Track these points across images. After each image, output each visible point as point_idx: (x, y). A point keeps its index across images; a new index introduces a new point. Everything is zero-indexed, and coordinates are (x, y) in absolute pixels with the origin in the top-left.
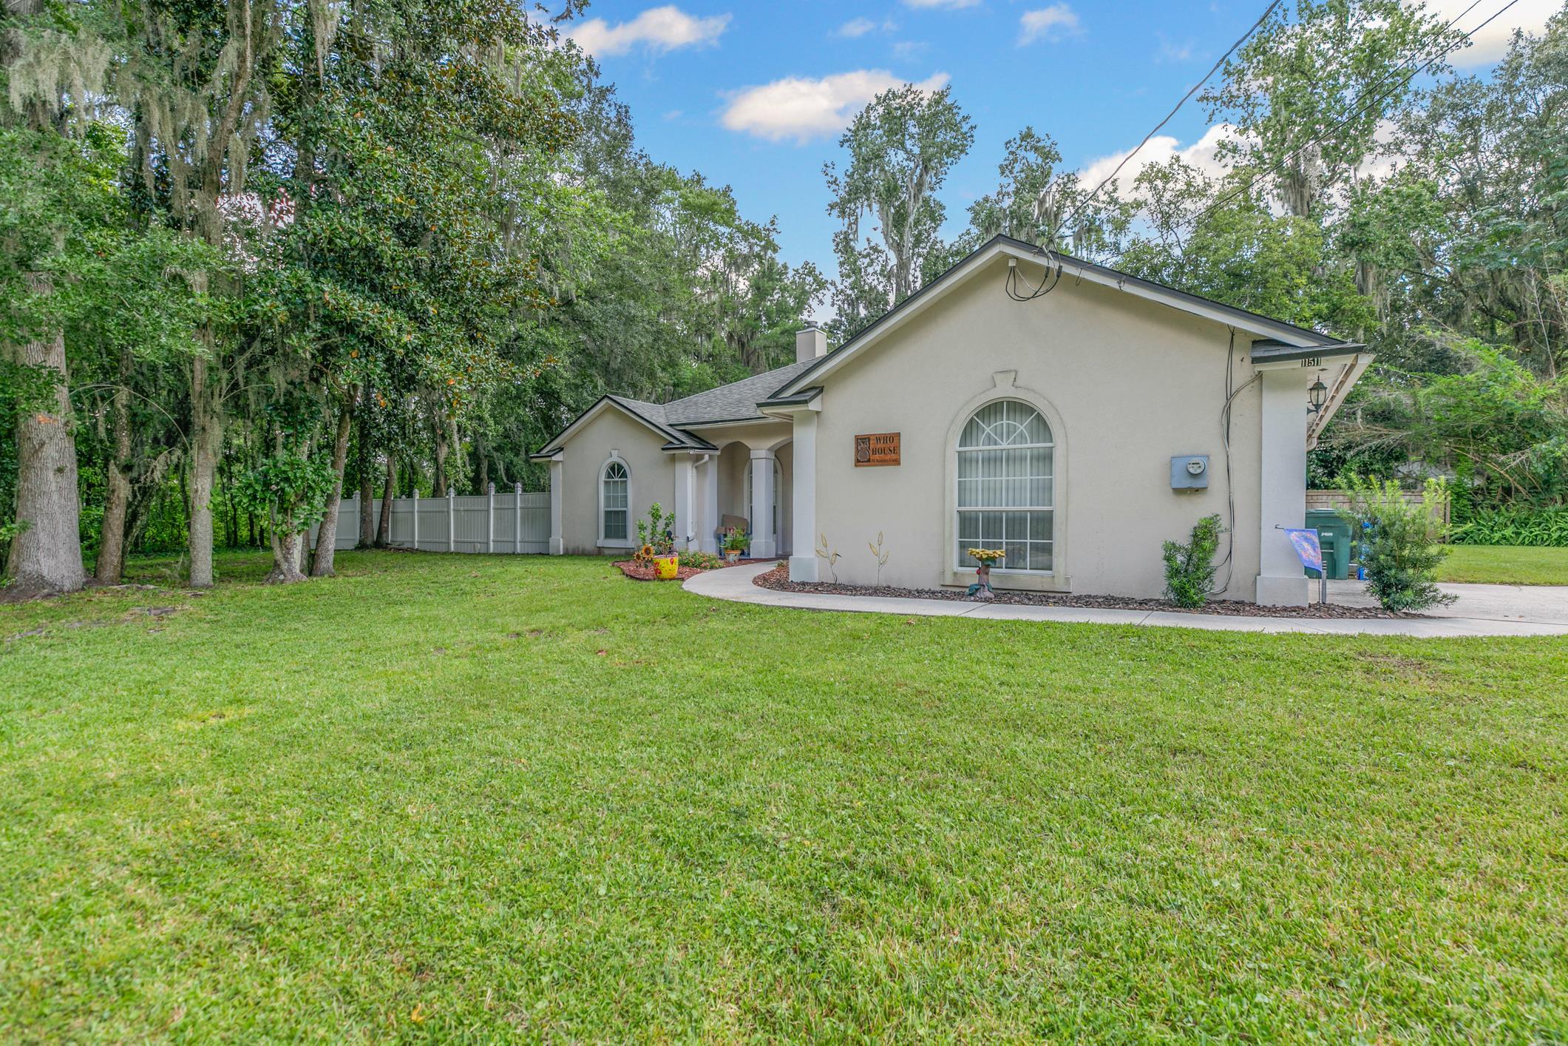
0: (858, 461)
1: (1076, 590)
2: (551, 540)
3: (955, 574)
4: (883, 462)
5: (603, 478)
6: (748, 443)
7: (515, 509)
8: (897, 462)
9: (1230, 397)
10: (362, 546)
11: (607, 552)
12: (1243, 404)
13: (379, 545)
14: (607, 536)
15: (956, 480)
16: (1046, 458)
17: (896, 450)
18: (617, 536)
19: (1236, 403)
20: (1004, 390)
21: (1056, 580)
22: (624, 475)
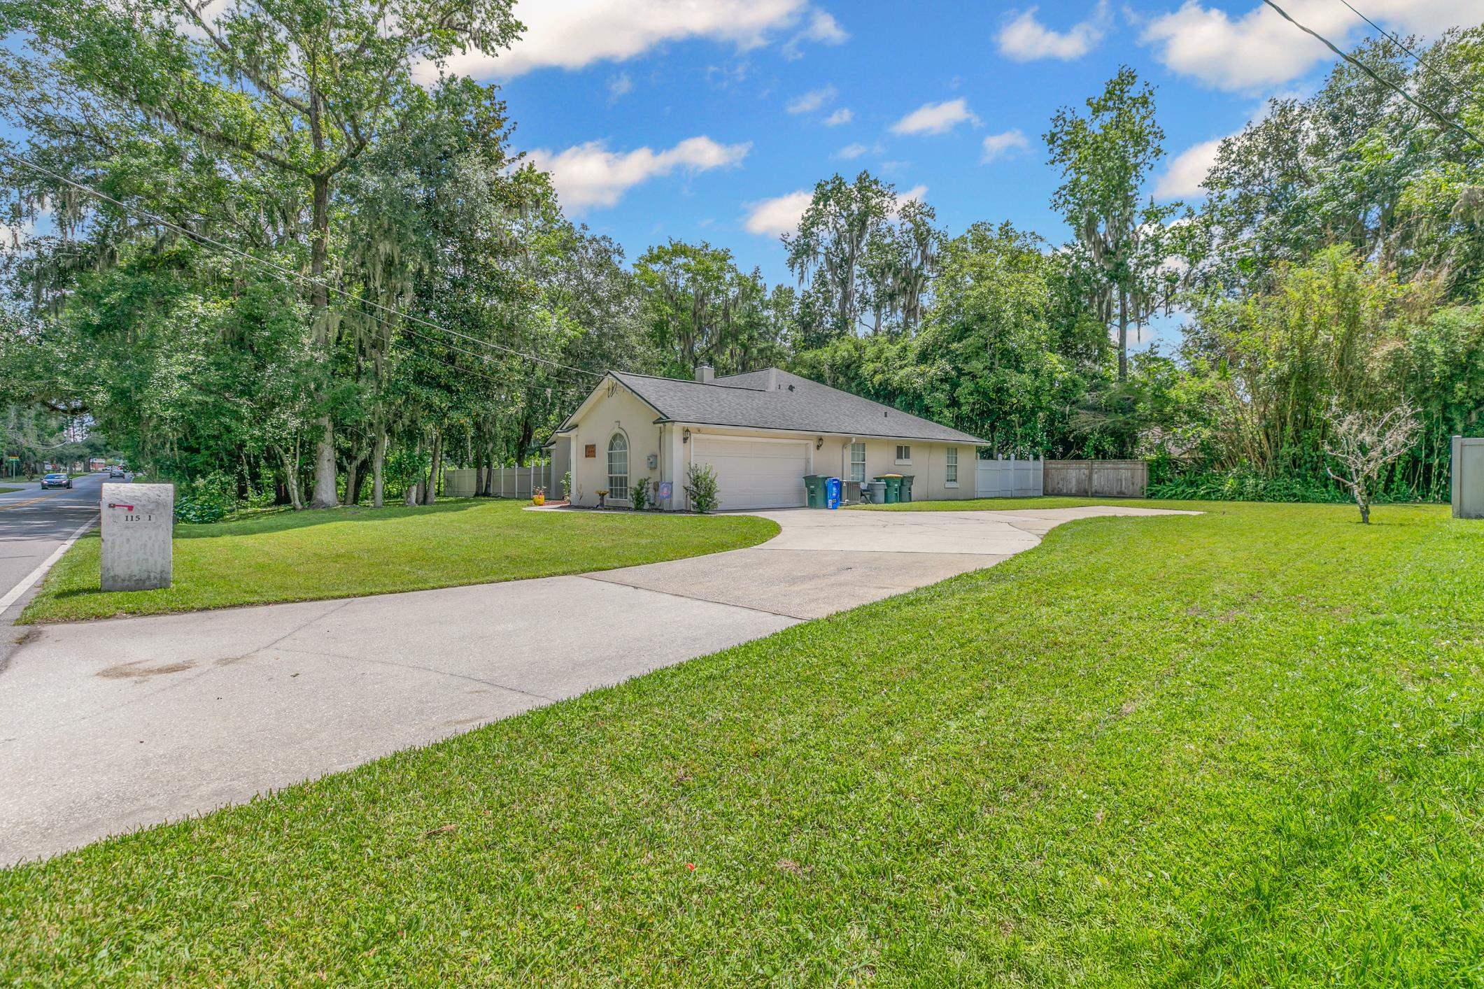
0: (586, 455)
4: (592, 456)
8: (595, 456)
10: (477, 495)
13: (486, 494)
15: (608, 463)
17: (594, 451)
20: (617, 429)
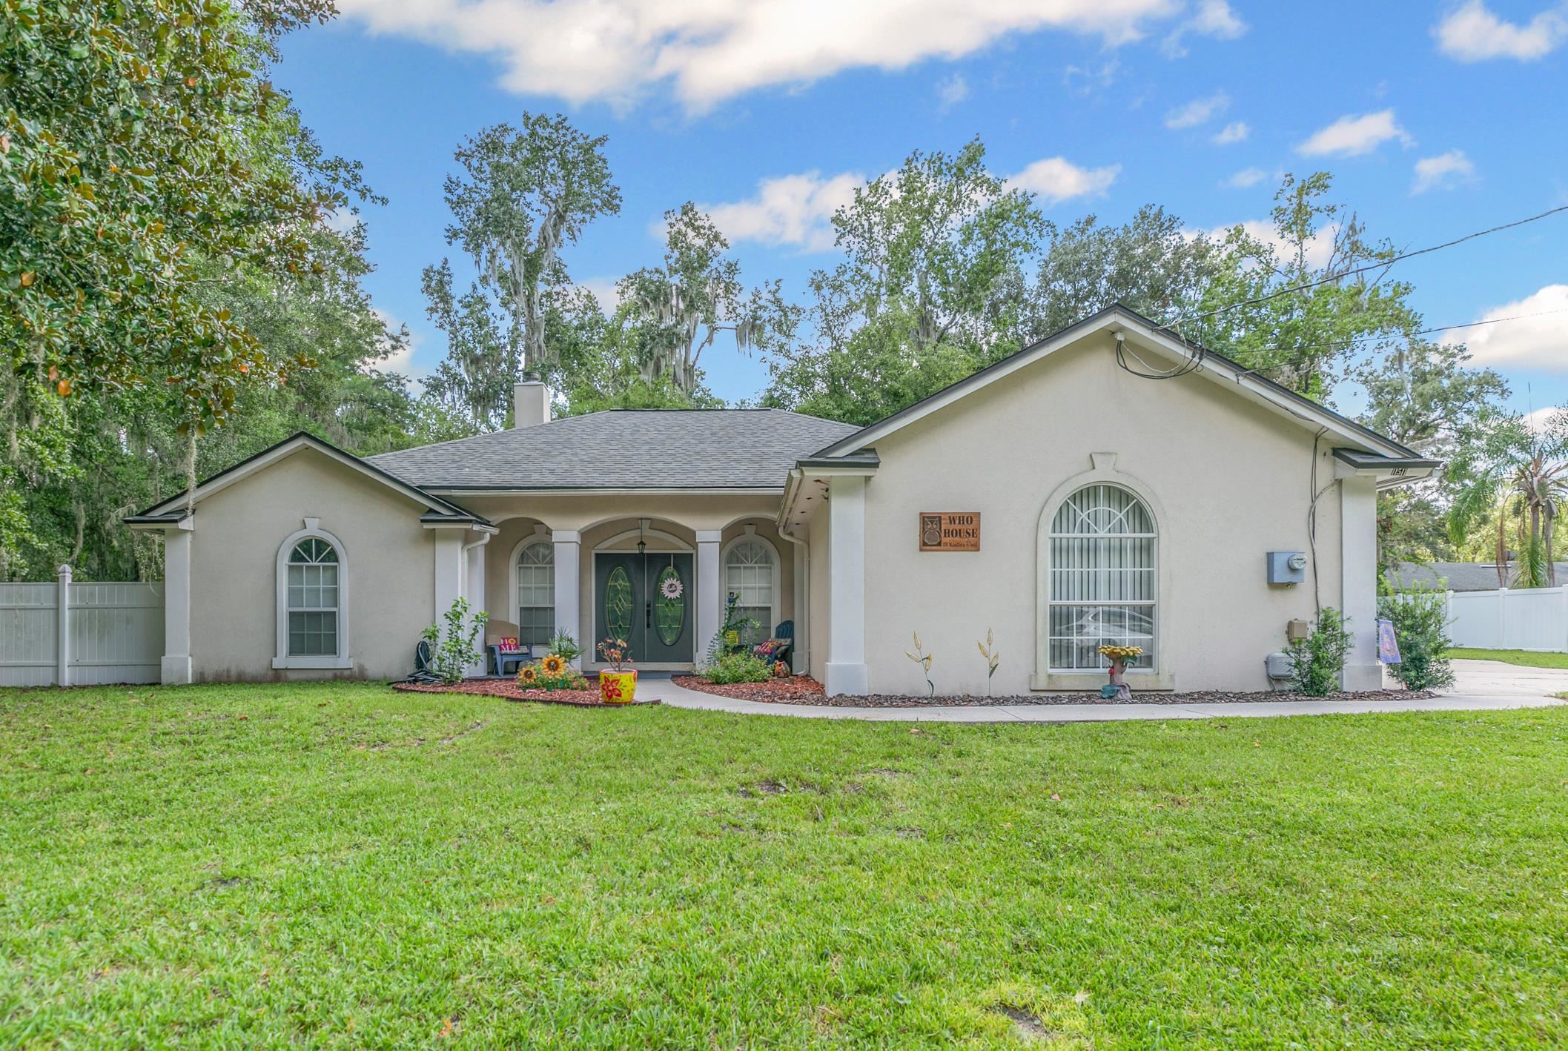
0: (925, 544)
1: (1179, 689)
2: (165, 661)
3: (1050, 676)
4: (957, 547)
5: (284, 561)
6: (549, 522)
7: (57, 610)
8: (976, 547)
9: (1314, 498)
11: (292, 676)
12: (1326, 504)
14: (293, 651)
15: (1050, 570)
16: (1145, 550)
17: (975, 533)
18: (316, 651)
19: (1319, 503)
20: (1103, 474)
21: (1161, 677)
22: (333, 556)
